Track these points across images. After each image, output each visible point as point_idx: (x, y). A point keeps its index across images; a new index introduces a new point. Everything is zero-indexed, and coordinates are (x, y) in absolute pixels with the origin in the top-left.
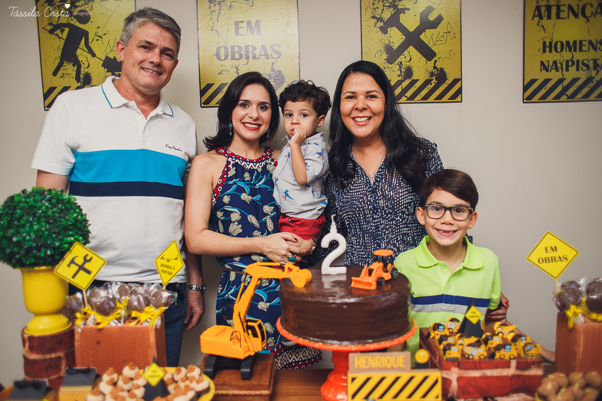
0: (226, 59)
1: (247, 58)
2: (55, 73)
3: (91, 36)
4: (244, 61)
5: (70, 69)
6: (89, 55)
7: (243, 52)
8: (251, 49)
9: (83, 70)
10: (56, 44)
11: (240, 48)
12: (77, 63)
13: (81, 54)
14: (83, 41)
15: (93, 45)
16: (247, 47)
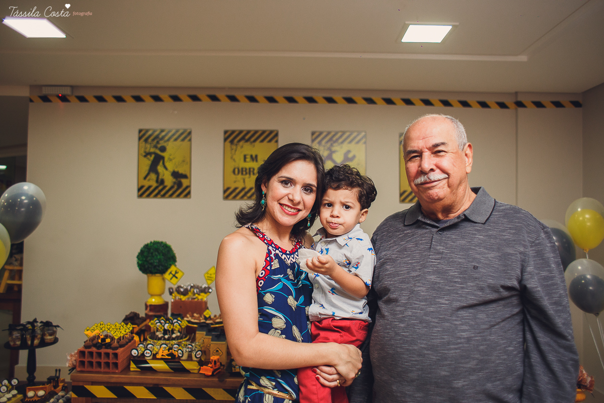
0: (238, 173)
1: (250, 174)
2: (145, 178)
3: (166, 159)
4: (248, 175)
5: (153, 176)
6: (164, 170)
7: (248, 171)
8: (252, 170)
9: (160, 177)
10: (147, 163)
11: (246, 169)
12: (157, 173)
13: (160, 168)
14: (161, 163)
15: (167, 164)
16: (250, 169)
